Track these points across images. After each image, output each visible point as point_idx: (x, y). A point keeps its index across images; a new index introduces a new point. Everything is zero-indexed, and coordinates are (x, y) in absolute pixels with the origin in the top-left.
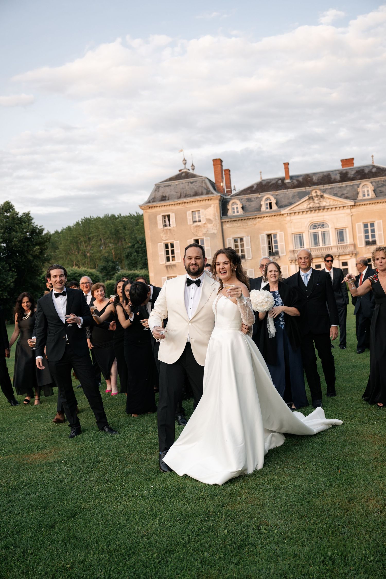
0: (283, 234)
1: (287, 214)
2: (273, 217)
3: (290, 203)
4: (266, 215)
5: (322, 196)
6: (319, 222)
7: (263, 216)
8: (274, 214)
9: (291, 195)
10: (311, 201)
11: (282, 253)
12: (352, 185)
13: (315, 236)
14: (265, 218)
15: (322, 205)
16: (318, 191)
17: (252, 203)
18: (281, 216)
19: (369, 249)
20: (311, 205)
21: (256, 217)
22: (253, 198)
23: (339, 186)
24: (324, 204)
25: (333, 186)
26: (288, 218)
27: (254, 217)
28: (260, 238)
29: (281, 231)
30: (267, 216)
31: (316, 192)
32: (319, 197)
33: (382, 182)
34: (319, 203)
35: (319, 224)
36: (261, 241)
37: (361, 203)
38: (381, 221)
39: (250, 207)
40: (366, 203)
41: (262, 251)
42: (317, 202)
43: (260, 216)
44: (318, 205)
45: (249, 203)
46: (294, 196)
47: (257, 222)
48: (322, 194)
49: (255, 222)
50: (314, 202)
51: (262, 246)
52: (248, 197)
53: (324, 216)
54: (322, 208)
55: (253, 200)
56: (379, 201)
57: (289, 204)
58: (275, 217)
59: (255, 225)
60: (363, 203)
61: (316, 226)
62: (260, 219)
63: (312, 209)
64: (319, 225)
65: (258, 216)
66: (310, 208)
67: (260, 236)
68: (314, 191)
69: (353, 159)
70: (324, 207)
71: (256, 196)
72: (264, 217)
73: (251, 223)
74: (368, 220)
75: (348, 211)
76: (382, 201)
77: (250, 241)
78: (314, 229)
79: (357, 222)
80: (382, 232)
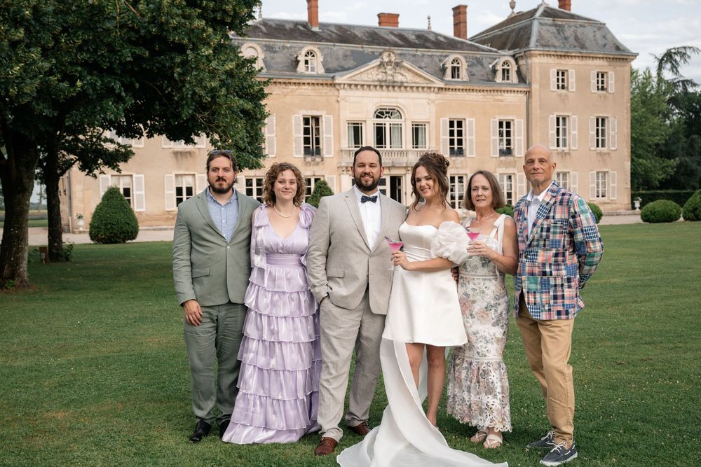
0: (332, 119)
1: (344, 84)
2: (316, 87)
3: (341, 67)
4: (306, 81)
5: (397, 64)
6: (388, 108)
7: (302, 81)
8: (321, 82)
9: (341, 53)
10: (382, 70)
11: (328, 153)
12: (431, 56)
13: (380, 131)
14: (304, 87)
15: (396, 79)
16: (392, 55)
17: (275, 55)
18: (330, 88)
19: (454, 161)
20: (380, 77)
21: (290, 81)
22: (277, 47)
23: (412, 53)
24: (399, 78)
25: (404, 52)
26: (342, 93)
27: (287, 81)
28: (293, 121)
29: (327, 114)
30: (309, 84)
31: (389, 55)
32: (393, 64)
33: (471, 60)
34: (392, 76)
35: (387, 110)
36: (293, 126)
37: (451, 87)
38: (474, 119)
39: (273, 61)
40: (458, 87)
41: (294, 145)
42: (390, 72)
43: (297, 81)
44: (390, 78)
45: (272, 55)
46: (345, 56)
47: (289, 90)
48: (399, 61)
49: (285, 91)
50: (386, 73)
51: (295, 135)
52: (267, 43)
53: (397, 98)
54: (399, 84)
55: (277, 50)
56: (476, 88)
57: (340, 69)
58: (321, 87)
59: (285, 95)
60: (454, 87)
61: (382, 113)
62: (293, 87)
63: (383, 84)
64: (387, 113)
65: (294, 81)
66: (379, 81)
67: (293, 118)
68: (387, 54)
69: (398, 15)
70: (402, 83)
71: (282, 44)
72: (304, 84)
73: (279, 92)
74: (456, 116)
75: (433, 96)
76: (479, 89)
77: (275, 124)
78: (378, 117)
79: (442, 116)
80: (474, 138)
